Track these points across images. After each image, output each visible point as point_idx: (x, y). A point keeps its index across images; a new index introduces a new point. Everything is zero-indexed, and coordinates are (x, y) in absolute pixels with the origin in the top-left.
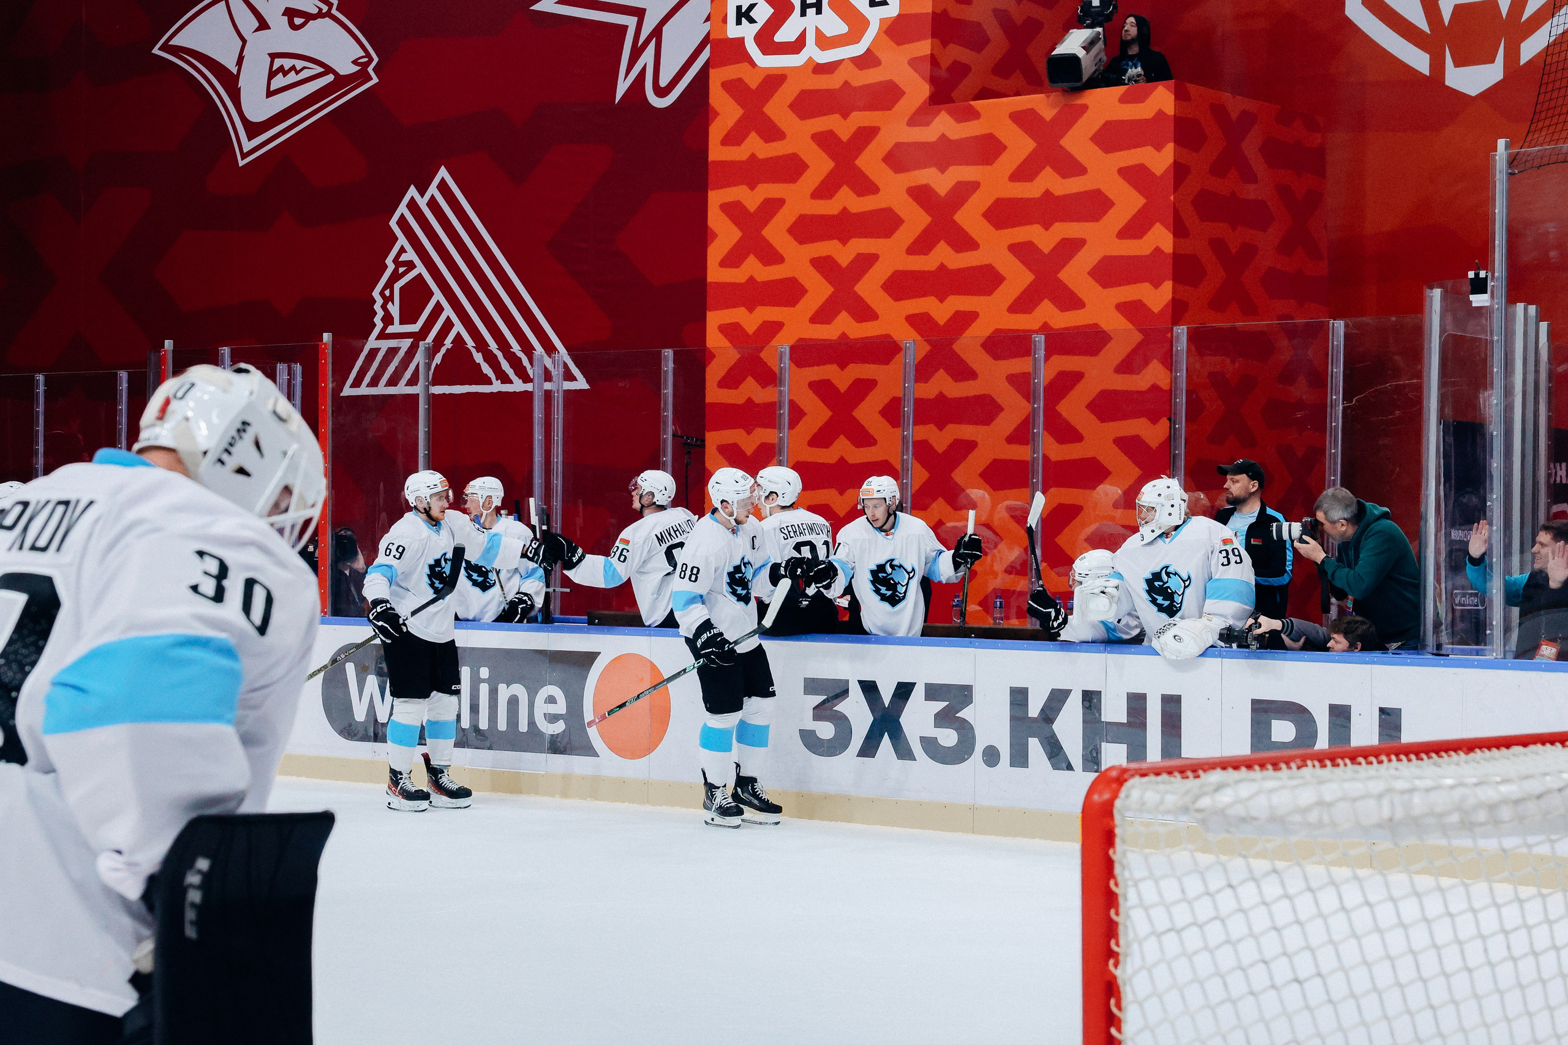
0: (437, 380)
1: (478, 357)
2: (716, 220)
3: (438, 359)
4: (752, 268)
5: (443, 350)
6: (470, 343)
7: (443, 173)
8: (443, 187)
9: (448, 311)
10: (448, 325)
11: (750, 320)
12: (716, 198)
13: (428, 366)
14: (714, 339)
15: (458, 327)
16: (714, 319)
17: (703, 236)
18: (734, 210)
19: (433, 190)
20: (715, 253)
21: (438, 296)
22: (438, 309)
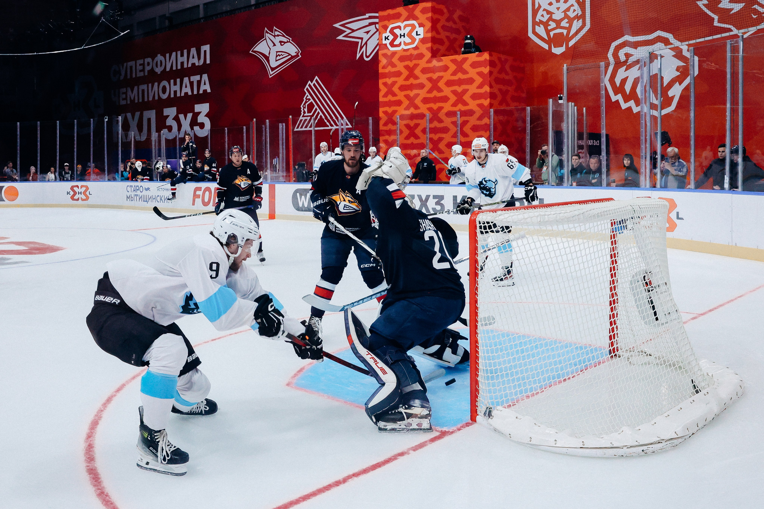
0: (316, 126)
1: (326, 121)
2: (381, 86)
3: (316, 121)
4: (390, 98)
5: (318, 119)
6: (323, 117)
7: (316, 78)
8: (317, 81)
9: (318, 110)
10: (319, 113)
11: (390, 110)
12: (381, 81)
13: (314, 123)
14: (381, 115)
15: (321, 114)
16: (381, 110)
17: (378, 90)
18: (385, 84)
19: (314, 82)
20: (381, 94)
21: (316, 106)
22: (316, 109)
